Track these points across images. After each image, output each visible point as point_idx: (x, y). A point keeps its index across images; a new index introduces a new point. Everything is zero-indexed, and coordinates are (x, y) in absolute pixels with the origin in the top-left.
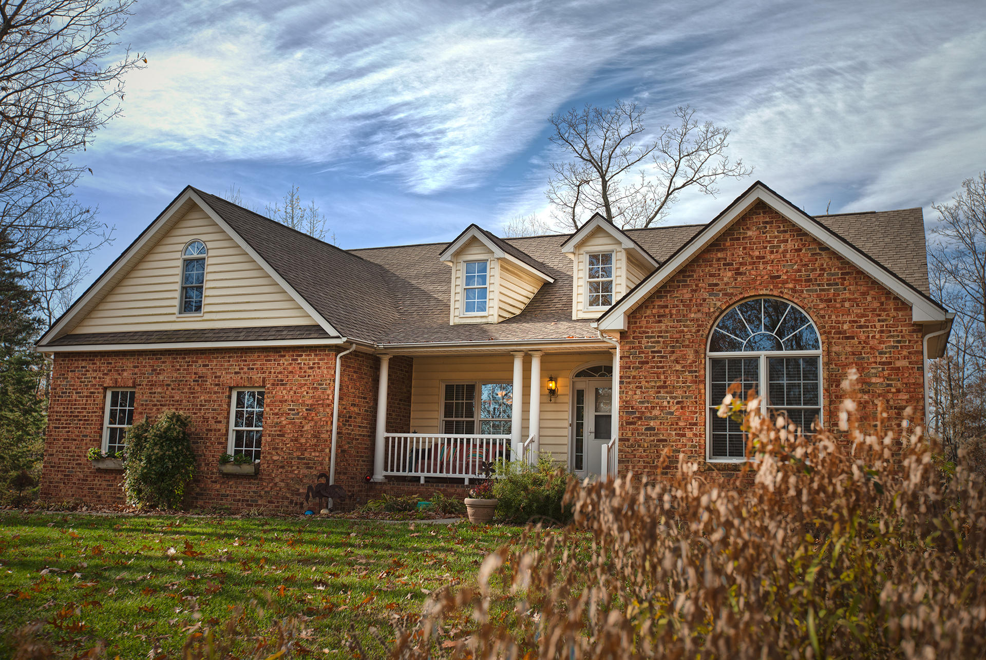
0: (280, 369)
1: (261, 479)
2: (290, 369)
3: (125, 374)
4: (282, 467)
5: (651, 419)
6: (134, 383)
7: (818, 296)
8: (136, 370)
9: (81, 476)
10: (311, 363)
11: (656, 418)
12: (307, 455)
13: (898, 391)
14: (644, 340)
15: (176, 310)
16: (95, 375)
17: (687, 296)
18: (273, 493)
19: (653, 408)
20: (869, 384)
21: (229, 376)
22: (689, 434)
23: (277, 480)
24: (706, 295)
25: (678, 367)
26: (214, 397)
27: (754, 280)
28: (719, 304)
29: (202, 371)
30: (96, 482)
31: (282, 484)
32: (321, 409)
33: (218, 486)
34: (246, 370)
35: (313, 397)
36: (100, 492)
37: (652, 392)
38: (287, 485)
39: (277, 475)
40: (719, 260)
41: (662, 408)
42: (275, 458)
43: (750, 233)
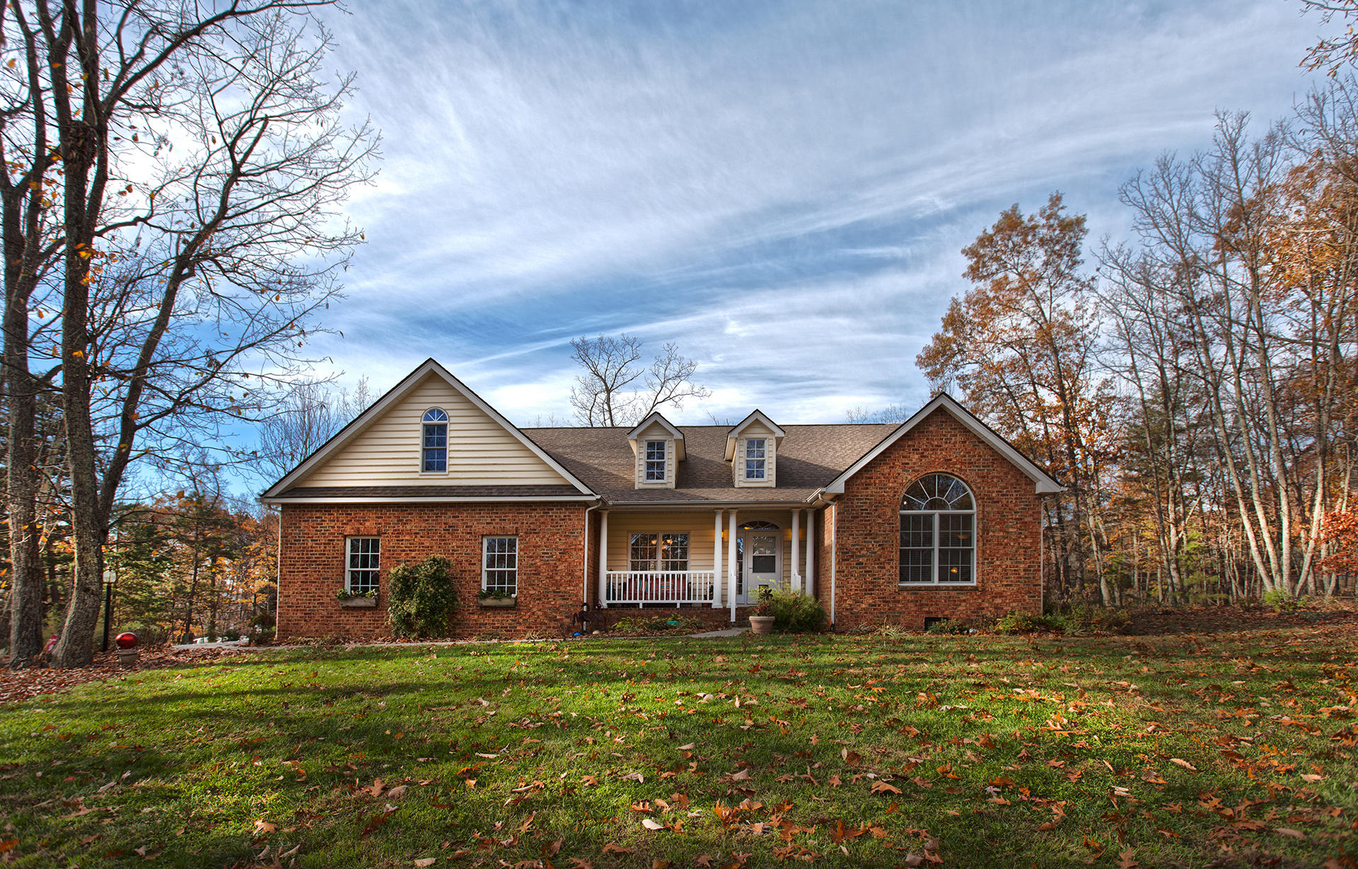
0: (532, 520)
1: (519, 610)
2: (542, 520)
3: (367, 524)
4: (540, 599)
5: (860, 556)
6: (378, 531)
7: (977, 474)
8: (380, 520)
9: (325, 613)
10: (562, 516)
11: (863, 556)
12: (562, 589)
13: (1026, 537)
14: (856, 501)
15: (419, 469)
16: (333, 524)
17: (887, 471)
18: (531, 620)
19: (862, 549)
20: (1008, 533)
21: (481, 526)
22: (888, 567)
23: (535, 610)
24: (900, 471)
25: (880, 521)
26: (467, 543)
27: (934, 462)
28: (909, 477)
29: (451, 521)
30: (343, 618)
31: (540, 613)
32: (574, 553)
33: (476, 617)
34: (498, 520)
35: (566, 543)
36: (348, 627)
37: (860, 538)
38: (545, 613)
39: (534, 606)
40: (909, 446)
41: (868, 549)
42: (532, 592)
43: (931, 428)
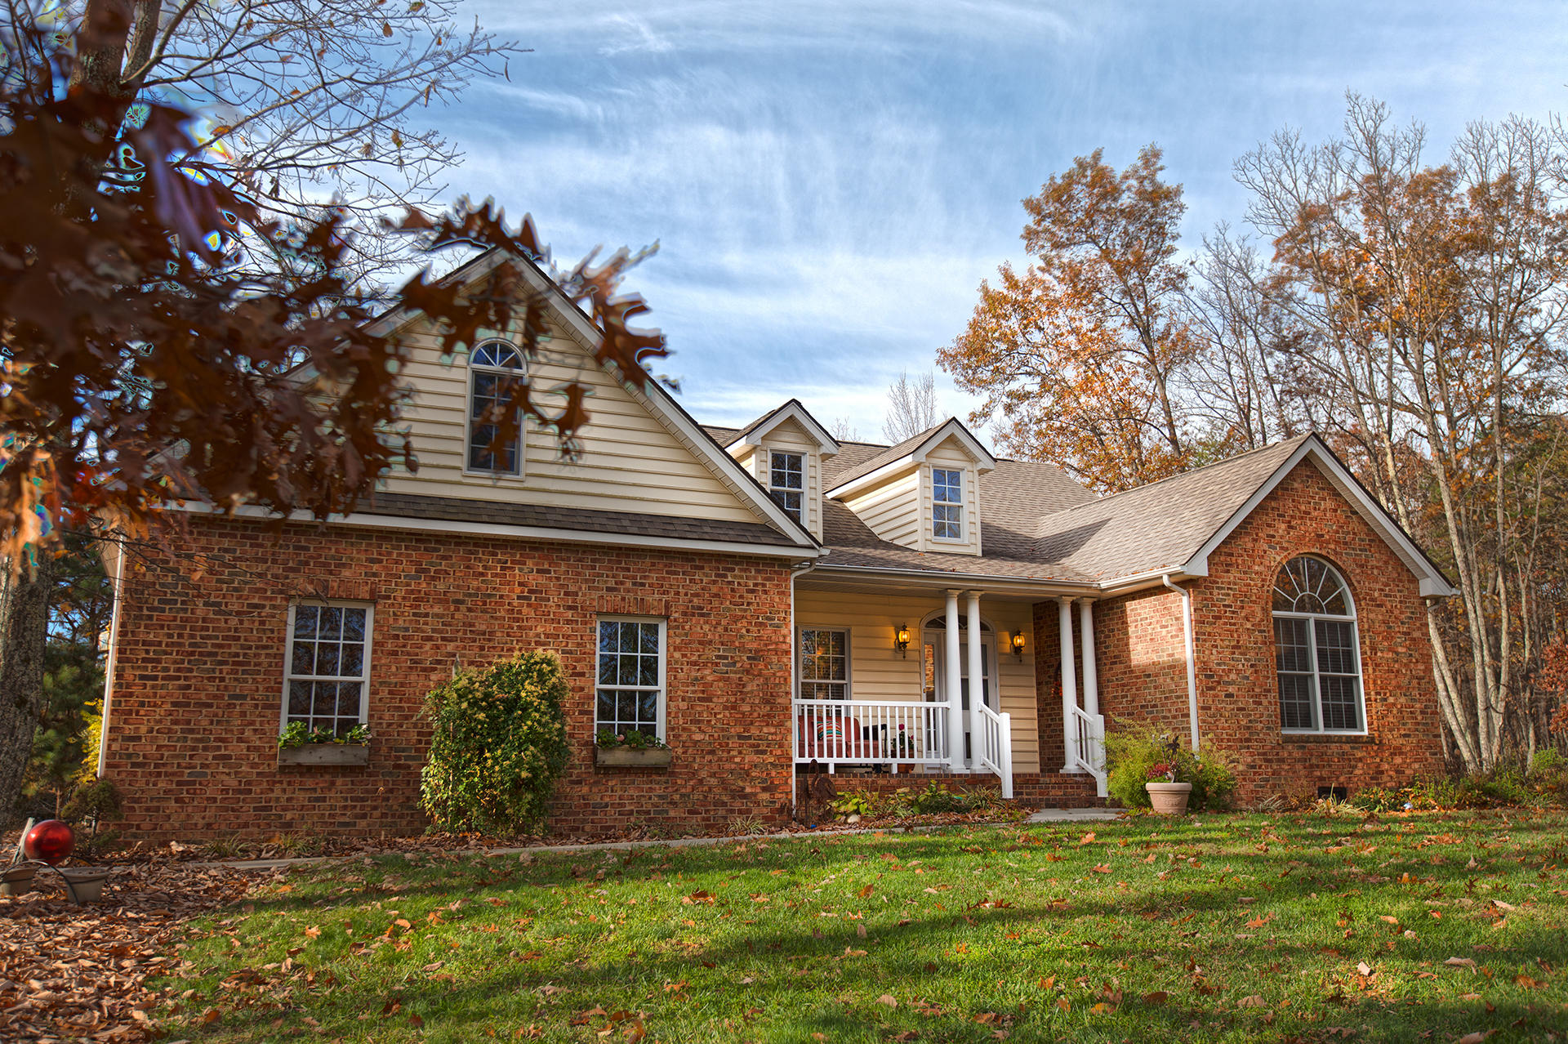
0: (695, 588)
1: (673, 774)
2: (714, 589)
3: (346, 573)
4: (712, 752)
5: (1229, 683)
6: (372, 592)
7: (1354, 560)
8: (375, 567)
9: (232, 782)
10: (751, 583)
11: (1232, 683)
12: (754, 731)
13: (1417, 662)
14: (1215, 592)
15: (462, 462)
16: (261, 568)
17: (1250, 545)
18: (696, 796)
19: (1230, 671)
20: (1397, 653)
21: (595, 595)
22: (1265, 702)
23: (703, 774)
24: (1266, 547)
25: (1249, 626)
26: (567, 629)
27: (1304, 536)
28: (1278, 559)
29: (534, 580)
30: (277, 793)
31: (713, 781)
32: (775, 659)
33: (585, 790)
34: (629, 584)
35: (759, 638)
36: (289, 816)
37: (1227, 652)
38: (723, 781)
39: (702, 767)
40: (1273, 509)
41: (1238, 672)
42: (698, 737)
43: (1296, 485)
